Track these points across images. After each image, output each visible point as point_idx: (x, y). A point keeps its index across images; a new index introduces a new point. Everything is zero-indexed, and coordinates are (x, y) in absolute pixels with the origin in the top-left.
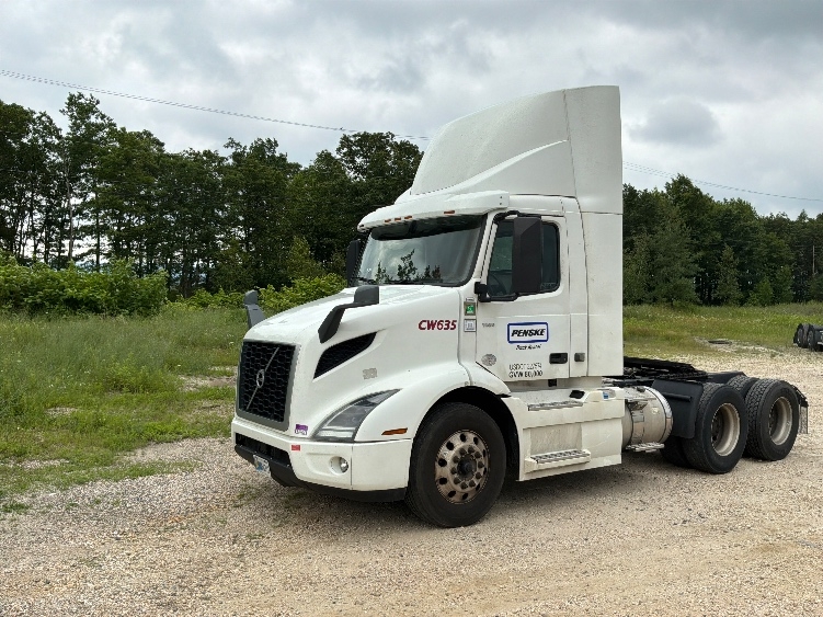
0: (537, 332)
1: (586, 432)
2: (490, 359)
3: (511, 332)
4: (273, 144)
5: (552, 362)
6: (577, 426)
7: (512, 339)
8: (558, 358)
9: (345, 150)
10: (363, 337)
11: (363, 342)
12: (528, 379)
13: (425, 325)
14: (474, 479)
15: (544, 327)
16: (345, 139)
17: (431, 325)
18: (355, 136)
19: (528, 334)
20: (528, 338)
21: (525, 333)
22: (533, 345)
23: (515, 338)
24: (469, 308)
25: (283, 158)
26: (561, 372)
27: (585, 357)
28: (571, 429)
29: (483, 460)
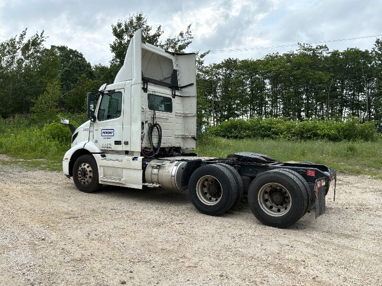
0: (110, 133)
1: (125, 172)
2: (97, 141)
3: (102, 132)
5: (115, 144)
6: (122, 169)
8: (118, 143)
13: (84, 130)
15: (113, 131)
19: (108, 133)
21: (107, 132)
22: (109, 137)
23: (103, 135)
24: (92, 124)
26: (119, 148)
27: (129, 143)
28: (119, 170)
29: (89, 173)
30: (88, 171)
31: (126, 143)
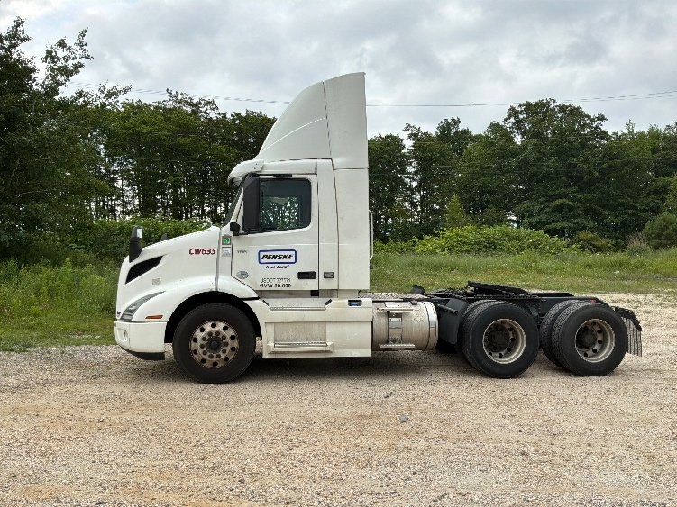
0: (285, 257)
1: (330, 329)
2: (244, 275)
3: (261, 257)
4: (456, 122)
6: (322, 325)
7: (262, 261)
9: (512, 120)
10: (152, 259)
11: (154, 262)
12: (277, 289)
13: (193, 251)
14: (220, 353)
15: (292, 253)
16: (512, 109)
17: (198, 252)
18: (520, 106)
19: (278, 258)
20: (277, 260)
21: (275, 257)
22: (282, 265)
23: (266, 260)
24: (225, 240)
25: (465, 132)
26: (310, 285)
27: (335, 275)
28: (316, 327)
29: (230, 341)
30: (228, 337)
31: (328, 276)
